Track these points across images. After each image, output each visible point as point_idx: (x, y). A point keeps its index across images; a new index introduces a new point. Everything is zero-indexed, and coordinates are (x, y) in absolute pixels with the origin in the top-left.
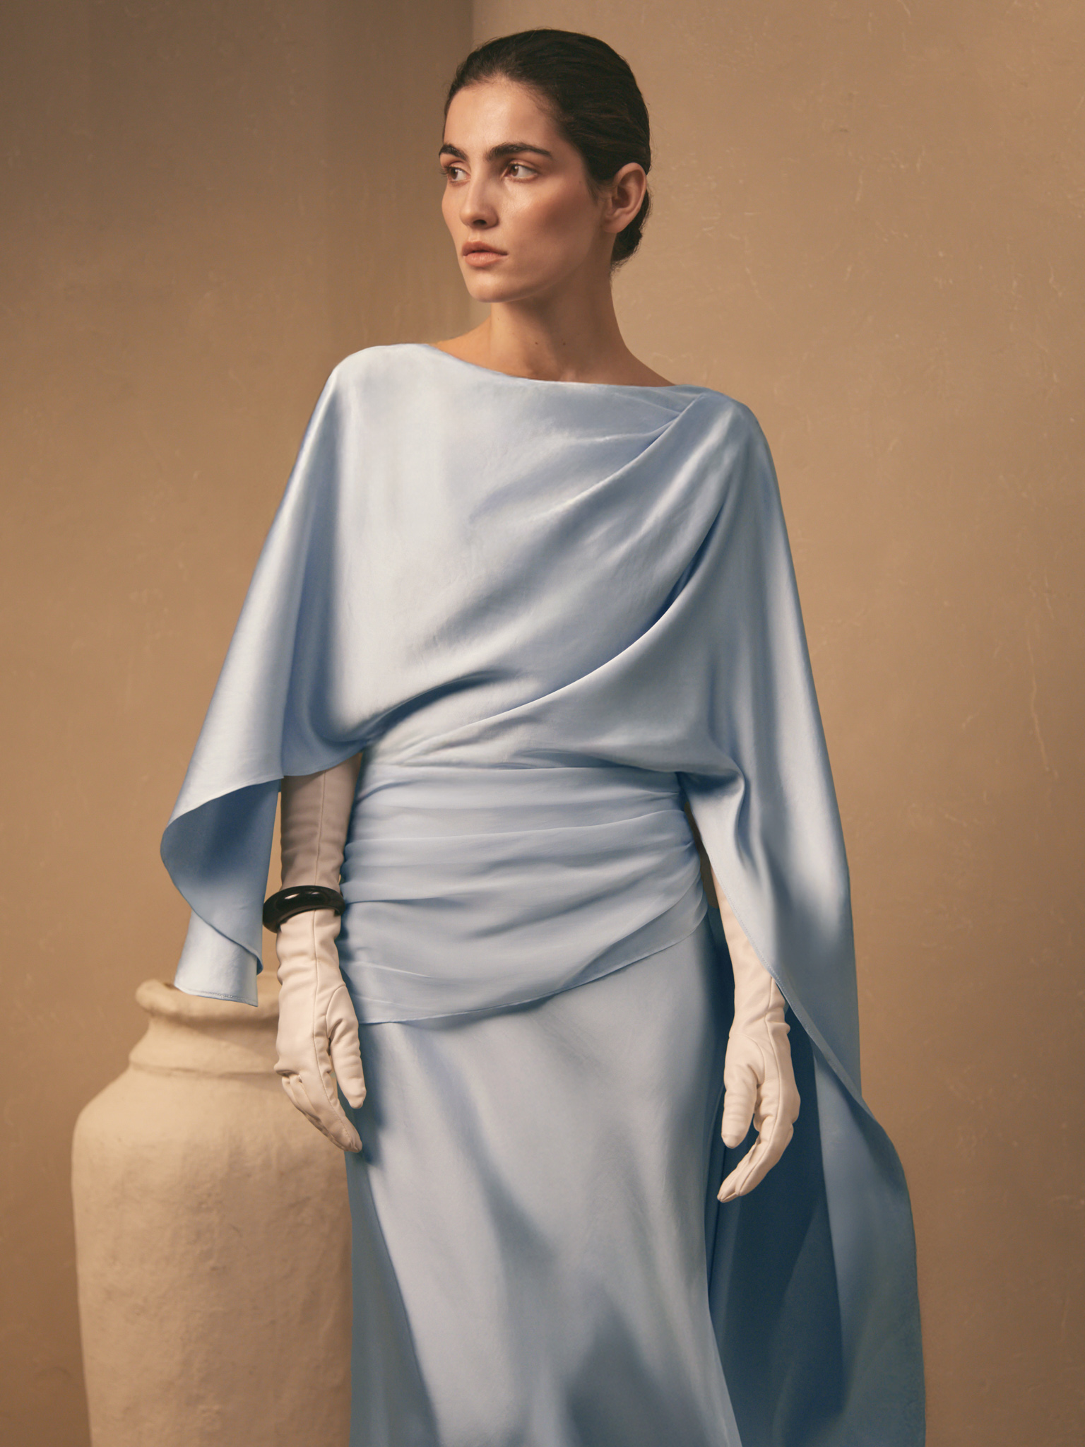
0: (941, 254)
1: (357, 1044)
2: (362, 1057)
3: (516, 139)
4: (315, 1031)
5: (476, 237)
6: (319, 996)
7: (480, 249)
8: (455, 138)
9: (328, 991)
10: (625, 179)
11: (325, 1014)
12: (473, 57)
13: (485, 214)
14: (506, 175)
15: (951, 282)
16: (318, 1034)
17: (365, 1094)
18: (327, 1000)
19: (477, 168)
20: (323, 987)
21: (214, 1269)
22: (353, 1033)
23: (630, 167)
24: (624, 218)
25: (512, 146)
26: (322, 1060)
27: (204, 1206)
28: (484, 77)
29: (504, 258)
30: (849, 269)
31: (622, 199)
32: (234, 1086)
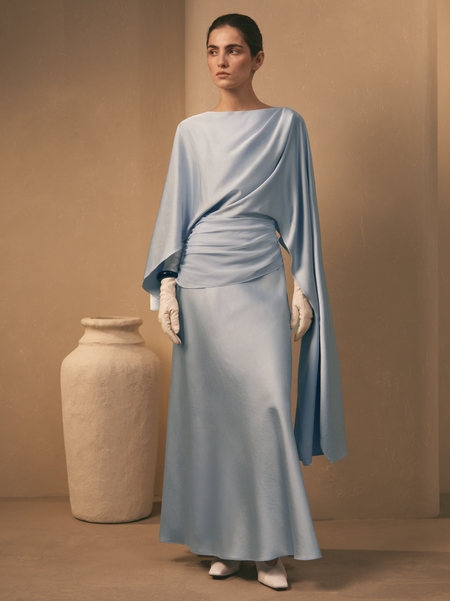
0: (332, 82)
1: (178, 315)
2: (179, 319)
3: (233, 43)
4: (165, 313)
5: (222, 70)
6: (167, 303)
7: (223, 73)
9: (169, 301)
11: (167, 308)
13: (225, 63)
14: (230, 53)
15: (335, 91)
16: (166, 314)
17: (179, 330)
18: (168, 304)
19: (222, 52)
20: (168, 300)
21: (106, 405)
22: (177, 312)
23: (261, 52)
25: (232, 45)
26: (167, 320)
27: (103, 385)
29: (229, 75)
30: (304, 87)
31: (258, 61)
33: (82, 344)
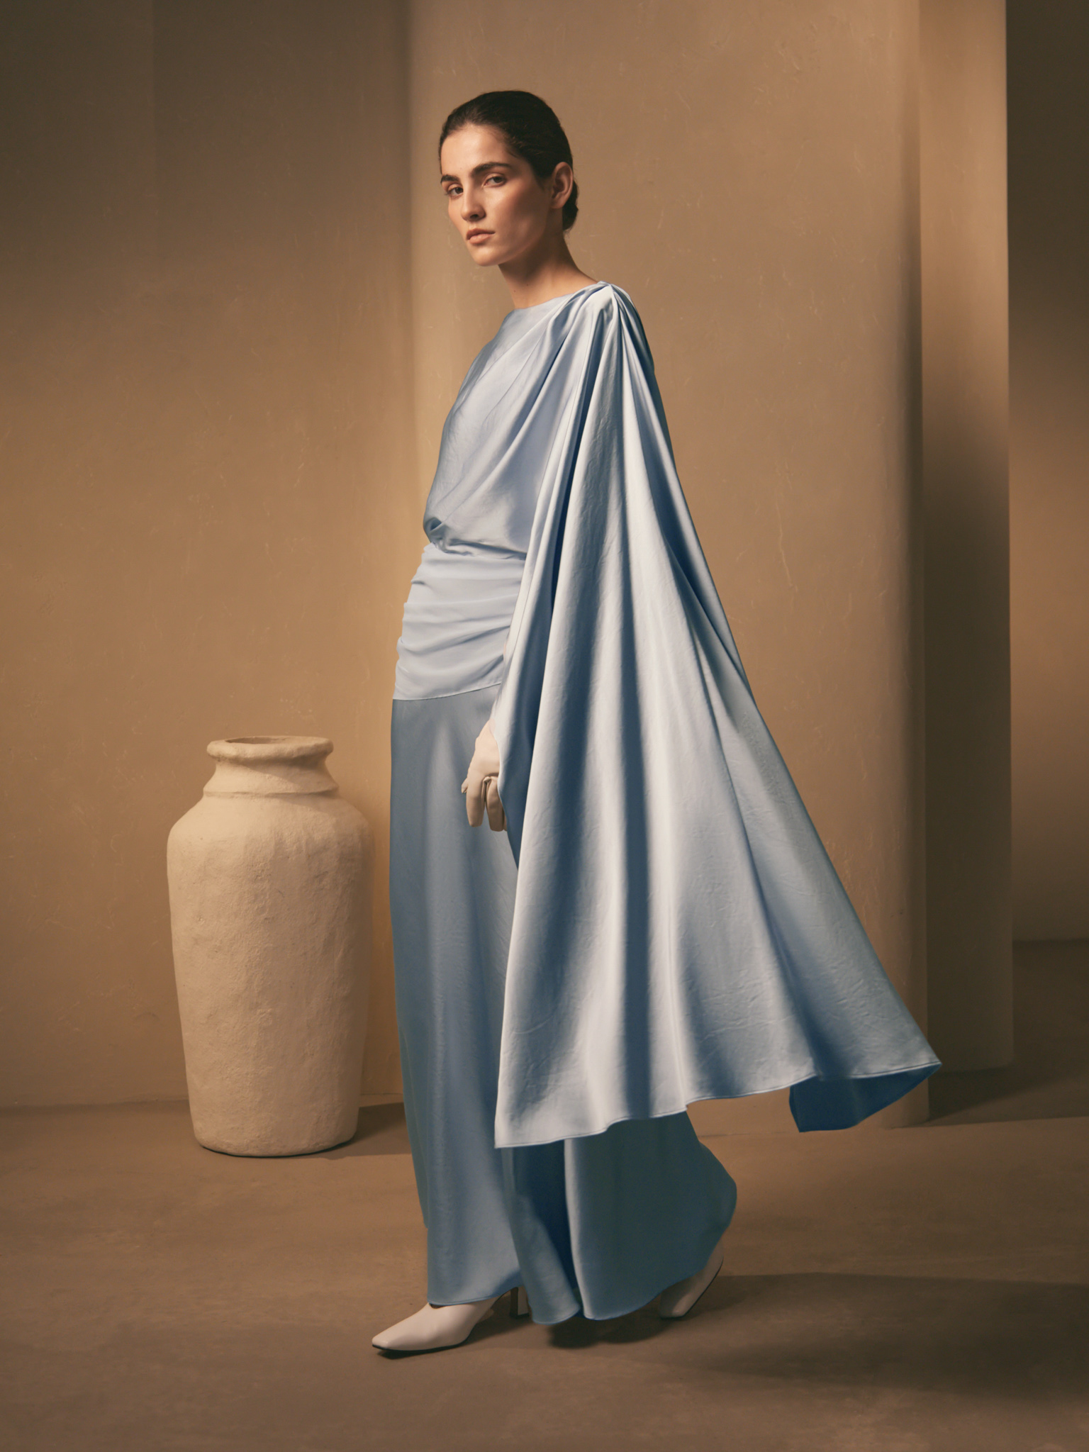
3: (486, 160)
5: (473, 226)
7: (477, 233)
8: (449, 169)
10: (559, 174)
12: (450, 118)
13: (476, 210)
14: (485, 185)
19: (466, 185)
21: (266, 919)
23: (560, 166)
24: (563, 199)
25: (485, 165)
28: (459, 128)
29: (493, 235)
31: (559, 187)
32: (276, 802)
33: (211, 794)
